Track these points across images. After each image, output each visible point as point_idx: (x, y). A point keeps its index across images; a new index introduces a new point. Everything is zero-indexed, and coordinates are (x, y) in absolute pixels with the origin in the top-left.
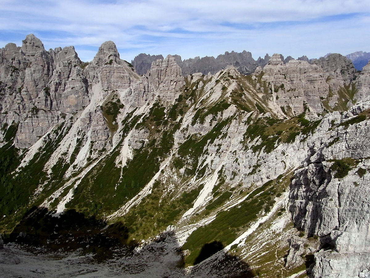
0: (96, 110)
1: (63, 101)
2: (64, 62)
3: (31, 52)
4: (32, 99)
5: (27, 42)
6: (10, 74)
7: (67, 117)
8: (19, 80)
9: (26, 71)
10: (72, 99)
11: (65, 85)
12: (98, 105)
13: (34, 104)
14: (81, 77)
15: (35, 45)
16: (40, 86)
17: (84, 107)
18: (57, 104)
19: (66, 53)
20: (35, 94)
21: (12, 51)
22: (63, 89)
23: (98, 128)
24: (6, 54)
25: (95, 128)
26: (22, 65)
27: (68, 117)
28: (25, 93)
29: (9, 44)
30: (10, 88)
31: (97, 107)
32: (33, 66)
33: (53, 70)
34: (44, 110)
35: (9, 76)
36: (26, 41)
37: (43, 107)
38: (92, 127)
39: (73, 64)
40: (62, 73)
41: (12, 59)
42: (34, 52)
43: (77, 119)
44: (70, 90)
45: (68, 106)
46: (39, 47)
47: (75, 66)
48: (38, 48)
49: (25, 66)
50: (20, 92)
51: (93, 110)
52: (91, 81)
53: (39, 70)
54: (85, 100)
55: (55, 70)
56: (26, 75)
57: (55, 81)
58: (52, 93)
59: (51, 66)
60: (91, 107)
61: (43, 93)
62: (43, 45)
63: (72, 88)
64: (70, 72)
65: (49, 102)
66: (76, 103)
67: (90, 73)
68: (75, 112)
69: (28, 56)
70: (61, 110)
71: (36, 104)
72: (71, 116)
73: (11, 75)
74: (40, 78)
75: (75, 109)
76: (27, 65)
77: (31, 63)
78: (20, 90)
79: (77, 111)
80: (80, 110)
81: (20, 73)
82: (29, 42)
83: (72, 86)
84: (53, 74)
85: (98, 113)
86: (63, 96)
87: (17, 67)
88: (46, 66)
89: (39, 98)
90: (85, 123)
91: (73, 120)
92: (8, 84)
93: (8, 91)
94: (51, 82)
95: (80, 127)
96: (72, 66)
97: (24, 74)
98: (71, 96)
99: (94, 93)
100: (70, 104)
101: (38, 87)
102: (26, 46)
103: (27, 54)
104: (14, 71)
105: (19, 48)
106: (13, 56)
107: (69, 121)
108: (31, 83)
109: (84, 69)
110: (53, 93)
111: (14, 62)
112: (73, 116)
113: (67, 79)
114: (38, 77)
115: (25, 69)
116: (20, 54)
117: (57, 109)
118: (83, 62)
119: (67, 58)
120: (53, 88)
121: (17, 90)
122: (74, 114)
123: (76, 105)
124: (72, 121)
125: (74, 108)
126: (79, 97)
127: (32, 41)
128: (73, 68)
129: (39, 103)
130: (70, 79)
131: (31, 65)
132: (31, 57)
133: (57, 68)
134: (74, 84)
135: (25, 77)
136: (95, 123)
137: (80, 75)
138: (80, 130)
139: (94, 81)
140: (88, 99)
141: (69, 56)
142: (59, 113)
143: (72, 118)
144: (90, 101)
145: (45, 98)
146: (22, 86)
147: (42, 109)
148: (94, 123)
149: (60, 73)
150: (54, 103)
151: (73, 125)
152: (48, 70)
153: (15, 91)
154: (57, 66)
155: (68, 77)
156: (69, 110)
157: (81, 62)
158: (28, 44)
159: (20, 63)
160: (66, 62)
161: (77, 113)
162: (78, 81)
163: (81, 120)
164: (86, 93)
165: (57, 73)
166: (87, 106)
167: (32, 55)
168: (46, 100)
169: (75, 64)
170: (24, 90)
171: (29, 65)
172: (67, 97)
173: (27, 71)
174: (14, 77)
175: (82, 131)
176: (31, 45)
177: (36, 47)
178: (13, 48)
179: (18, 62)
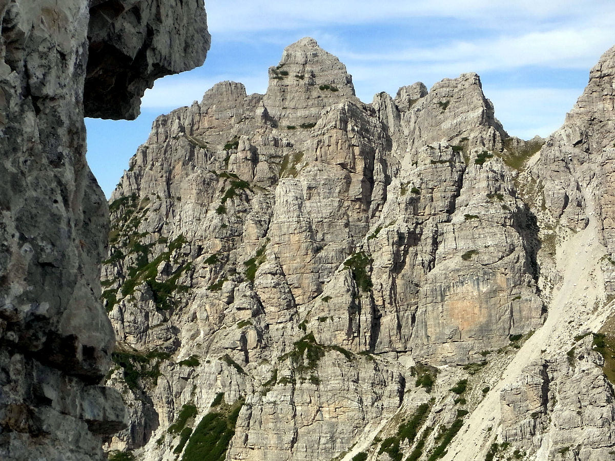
0: (571, 354)
1: (428, 311)
2: (435, 145)
3: (300, 113)
4: (296, 306)
5: (286, 74)
6: (217, 203)
7: (439, 381)
8: (251, 229)
9: (279, 190)
10: (466, 303)
11: (435, 244)
12: (582, 329)
13: (303, 327)
14: (504, 207)
15: (319, 81)
16: (329, 251)
17: (516, 340)
18: (399, 327)
19: (444, 106)
20: (308, 282)
21: (229, 113)
22: (427, 258)
23: (580, 436)
24: (206, 126)
25: (566, 434)
26: (262, 166)
27: (445, 381)
28: (270, 280)
29: (219, 85)
30: (212, 260)
31: (578, 338)
32: (308, 168)
33: (387, 181)
34: (342, 351)
35: (212, 213)
36: (285, 69)
37: (341, 338)
38: (552, 430)
39: (473, 152)
40: (423, 192)
41: (228, 147)
42: (314, 111)
43: (486, 390)
44: (455, 262)
45: (447, 331)
46: (335, 90)
47: (481, 160)
48: (327, 92)
49: (277, 169)
50: (251, 276)
51: (556, 352)
52: (552, 220)
53: (329, 183)
54: (525, 306)
55: (395, 182)
56: (279, 209)
57: (395, 227)
58: (380, 279)
59: (378, 166)
60: (550, 337)
61: (342, 279)
62: (349, 81)
63: (467, 256)
64: (459, 184)
65: (365, 317)
66: (483, 320)
67: (548, 185)
68: (478, 358)
69: (289, 128)
70: (417, 352)
71: (313, 325)
72: (457, 379)
73: (221, 210)
74: (332, 215)
75: (478, 346)
76: (284, 167)
77: (298, 157)
78: (251, 266)
79: (484, 354)
80: (499, 351)
81: (256, 200)
82: (293, 70)
83: (464, 245)
84: (384, 199)
85: (584, 365)
86: (425, 289)
87: (245, 177)
88: (360, 166)
89: (326, 299)
90: (520, 413)
91: (468, 398)
92: (206, 244)
93: (204, 273)
94: (377, 231)
95: (498, 431)
96: (467, 159)
97: (269, 203)
98: (459, 289)
99: (567, 276)
100: (456, 323)
101: (322, 254)
102: (283, 91)
103: (285, 123)
104: (231, 194)
105: (258, 99)
106: (233, 132)
107: (450, 400)
108: (295, 238)
109: (520, 171)
110: (385, 276)
111: (232, 157)
112: (466, 376)
113: (444, 216)
114: (326, 212)
115: (274, 181)
116: (259, 121)
117: (399, 346)
118: (518, 141)
119: (446, 126)
120: (383, 257)
121: (241, 269)
122: (474, 368)
123: (484, 331)
124: (463, 402)
125: (471, 342)
126: (494, 292)
127: (308, 68)
128: (472, 169)
129: (323, 320)
130: (458, 217)
131: (298, 166)
132: (301, 133)
133: (402, 173)
134: (473, 239)
135: (272, 215)
136: (566, 414)
137: (500, 197)
138: (500, 441)
139: (564, 221)
140: (536, 302)
141: (455, 116)
142: (408, 362)
143: (461, 388)
144: (544, 310)
145: (348, 298)
146: (259, 253)
147: (336, 348)
148: (561, 412)
149: (415, 191)
150: (388, 321)
151: (466, 421)
152: (369, 180)
153: (233, 271)
154: (406, 163)
155: (451, 209)
156: (448, 350)
157: (506, 140)
158: (290, 81)
159: (255, 160)
160: (444, 143)
161: (485, 363)
162: (490, 221)
163: (503, 398)
164: (528, 277)
165: (403, 192)
166: (531, 334)
167: (304, 126)
168: (354, 309)
169: (481, 149)
170: (265, 267)
171: (290, 166)
172: (443, 296)
173: (284, 191)
174: (230, 217)
175: (505, 445)
176: (302, 82)
177: (322, 88)
178: (231, 103)
179: (249, 155)
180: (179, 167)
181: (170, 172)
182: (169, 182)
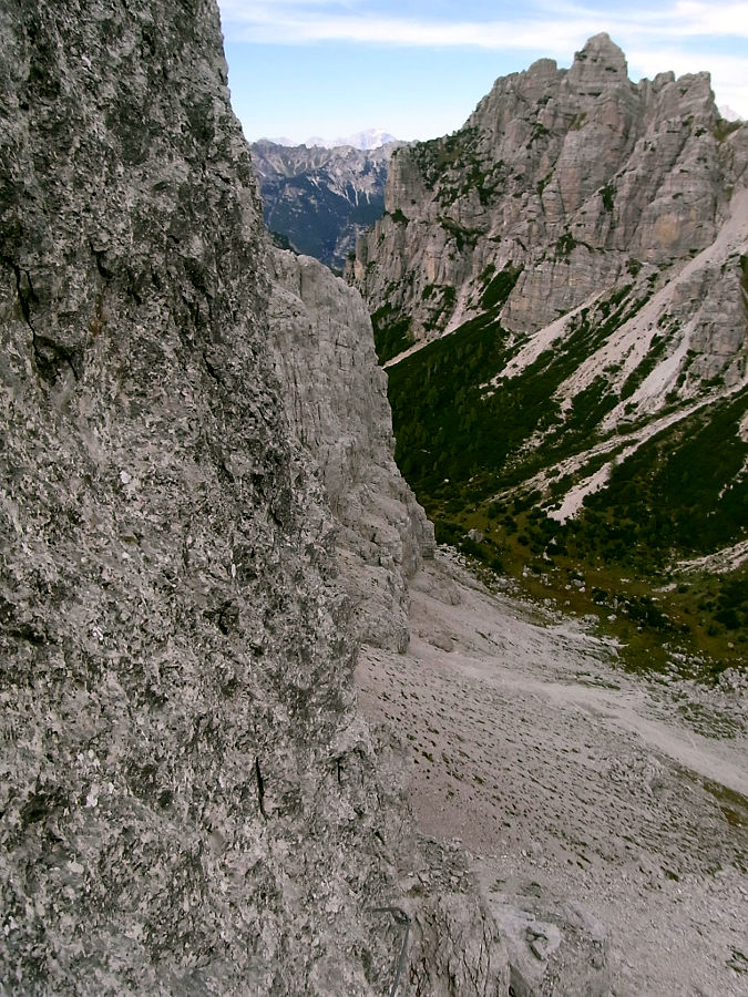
0: (724, 266)
1: (645, 229)
2: (672, 120)
3: (590, 85)
4: (565, 213)
5: (585, 57)
6: (527, 142)
7: (641, 272)
8: (545, 161)
9: (567, 138)
10: (668, 226)
11: (659, 184)
12: (735, 251)
13: (566, 228)
14: (706, 167)
15: (608, 64)
16: (591, 182)
17: (693, 252)
18: (625, 235)
19: (684, 92)
20: (575, 198)
21: (544, 79)
22: (651, 194)
23: (716, 318)
24: (528, 86)
25: (708, 315)
26: (560, 121)
27: (644, 273)
28: (552, 196)
29: (541, 60)
30: (517, 178)
31: (731, 256)
32: (588, 126)
33: (636, 140)
34: (587, 246)
35: (524, 148)
36: (585, 53)
37: (588, 239)
38: (701, 310)
39: (695, 127)
40: (657, 150)
41: (539, 102)
42: (599, 84)
43: (668, 281)
44: (667, 200)
45: (653, 242)
46: (615, 71)
47: (699, 133)
48: (610, 72)
49: (568, 123)
50: (540, 192)
51: (716, 265)
52: (734, 178)
53: (600, 137)
54: (703, 232)
55: (642, 140)
56: (565, 151)
57: (634, 172)
58: (619, 205)
59: (633, 129)
60: (714, 254)
61: (595, 202)
62: (626, 66)
63: (675, 197)
64: (681, 147)
65: (605, 227)
66: (676, 238)
67: (737, 154)
68: (668, 261)
69: (582, 94)
70: (631, 252)
71: (573, 227)
72: (652, 272)
73: (529, 147)
74: (597, 159)
75: (670, 254)
76: (573, 121)
77: (583, 116)
78: (542, 185)
79: (672, 259)
80: (681, 258)
81: (552, 142)
82: (591, 55)
83: (676, 189)
84: (633, 150)
85: (731, 275)
86: (645, 214)
87: (547, 127)
88: (621, 128)
89: (584, 213)
90: (684, 299)
91: (656, 284)
92: (516, 168)
93: (513, 186)
94: (624, 172)
95: (669, 307)
96: (690, 130)
97: (560, 144)
98: (666, 217)
99: (733, 215)
100: (659, 238)
101: (586, 182)
102: (582, 69)
103: (579, 91)
104: (537, 137)
105: (564, 72)
106: (545, 92)
107: (645, 284)
108: (571, 171)
109: (723, 142)
110: (622, 203)
111: (542, 110)
112: (658, 271)
113: (667, 168)
114: (594, 155)
115: (565, 131)
116: (563, 89)
117: (622, 247)
118: (726, 122)
119: (682, 106)
120: (623, 192)
121: (535, 186)
122: (664, 266)
123: (675, 245)
124: (653, 286)
125: (665, 251)
126: (686, 222)
127: (601, 55)
128: (692, 139)
129: (579, 225)
130: (676, 171)
131: (582, 123)
132: (590, 99)
133: (647, 135)
134: (682, 186)
135: (559, 153)
136: (711, 303)
137: (705, 160)
138: (669, 313)
139: (741, 179)
140: (711, 230)
141: (689, 100)
142: (625, 257)
143: (654, 278)
144: (715, 236)
145: (597, 214)
146: (548, 177)
147: (584, 244)
148: (710, 302)
149: (653, 149)
150: (619, 230)
151: (652, 298)
152: (626, 136)
153: (530, 187)
154: (651, 128)
155: (672, 164)
156: (651, 254)
157: (719, 121)
158: (587, 62)
159: (555, 116)
160: (678, 119)
161: (671, 265)
162: (695, 176)
163: (676, 288)
164: (710, 214)
165: (645, 148)
166: (704, 249)
167: (590, 94)
168: (599, 222)
169: (700, 126)
170: (550, 187)
171: (577, 122)
172: (655, 220)
173: (571, 139)
174: (533, 153)
175: (671, 316)
176: (595, 64)
177: (607, 69)
178: (547, 73)
179: (552, 112)
180: (507, 112)
181: (500, 115)
182: (499, 123)
